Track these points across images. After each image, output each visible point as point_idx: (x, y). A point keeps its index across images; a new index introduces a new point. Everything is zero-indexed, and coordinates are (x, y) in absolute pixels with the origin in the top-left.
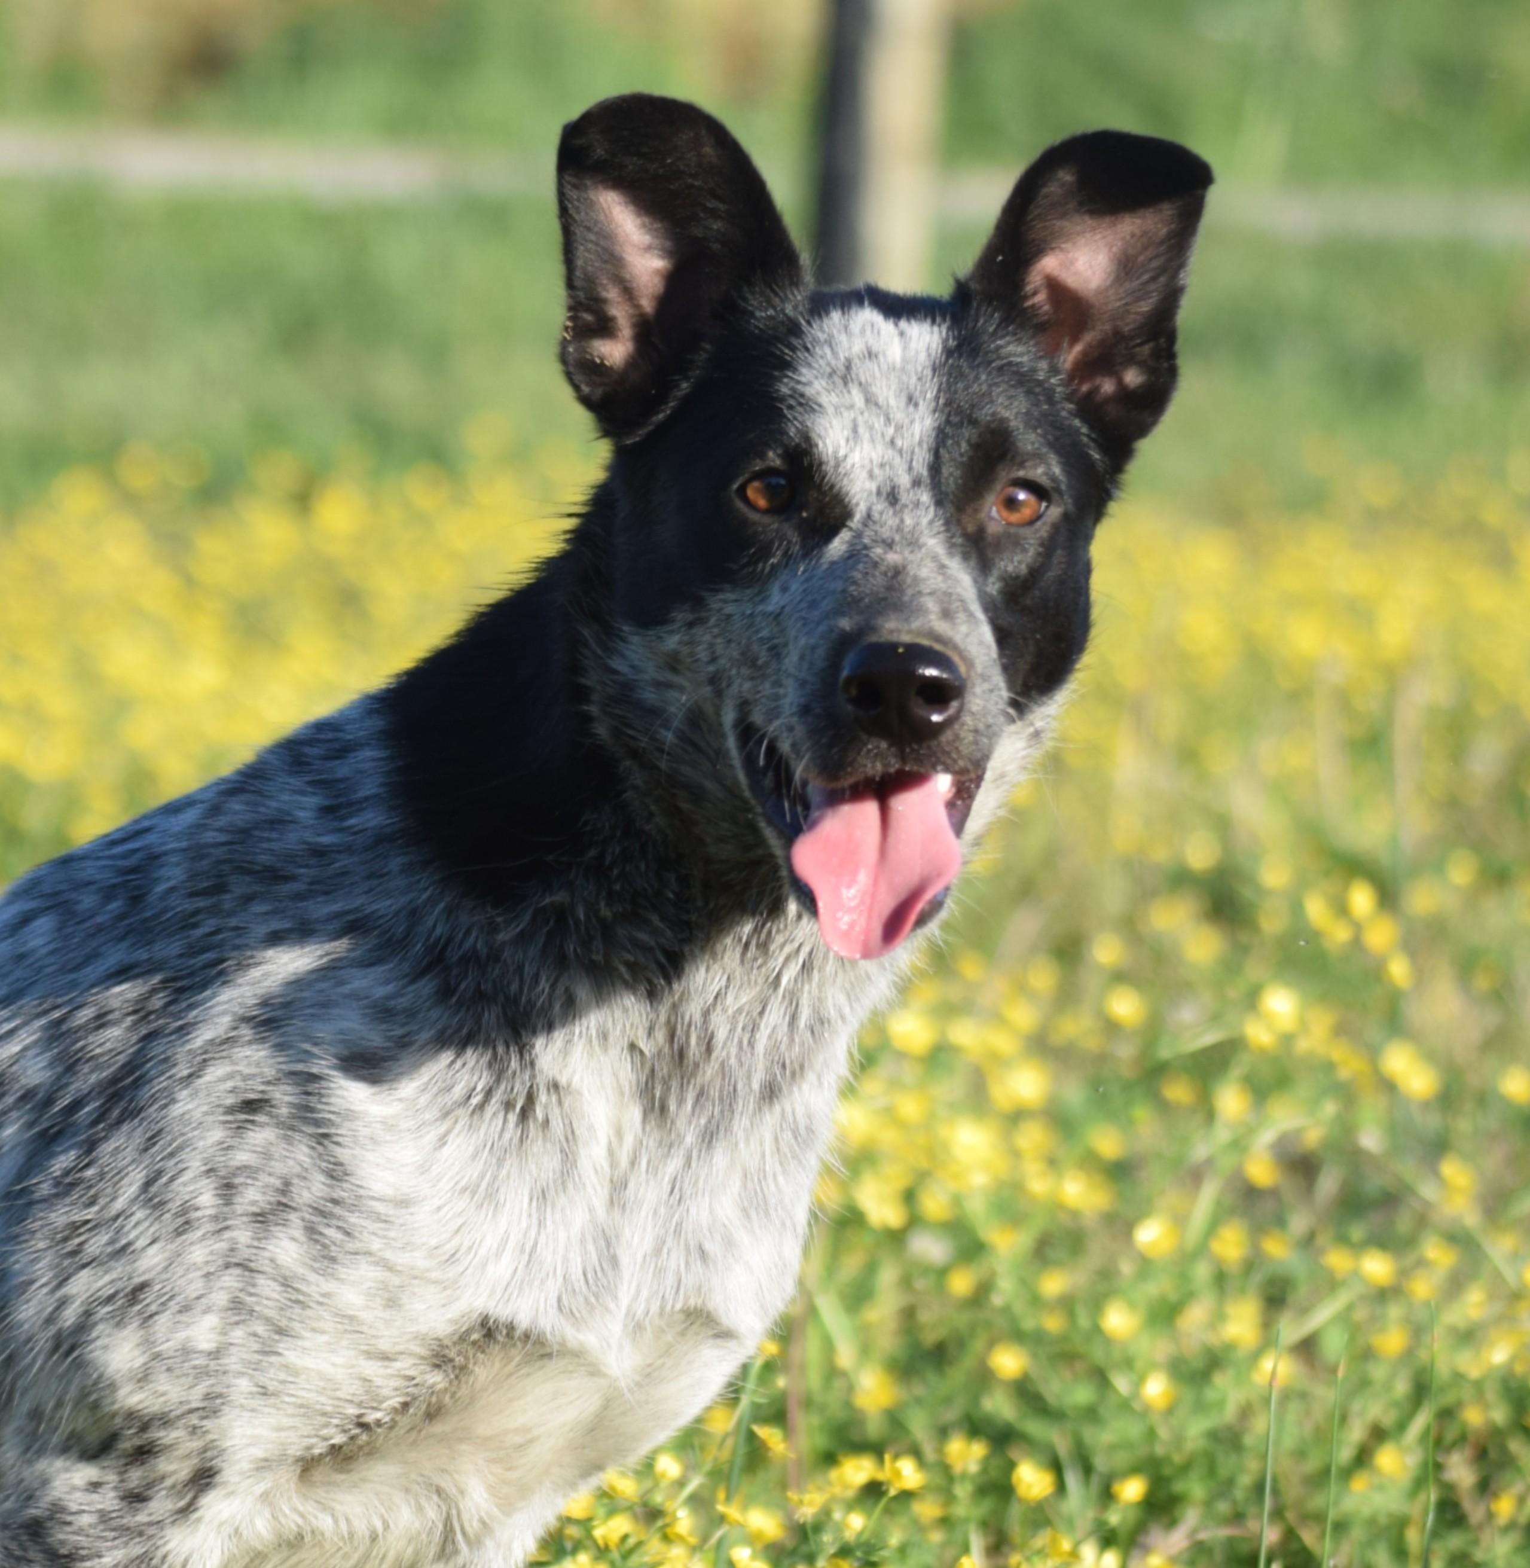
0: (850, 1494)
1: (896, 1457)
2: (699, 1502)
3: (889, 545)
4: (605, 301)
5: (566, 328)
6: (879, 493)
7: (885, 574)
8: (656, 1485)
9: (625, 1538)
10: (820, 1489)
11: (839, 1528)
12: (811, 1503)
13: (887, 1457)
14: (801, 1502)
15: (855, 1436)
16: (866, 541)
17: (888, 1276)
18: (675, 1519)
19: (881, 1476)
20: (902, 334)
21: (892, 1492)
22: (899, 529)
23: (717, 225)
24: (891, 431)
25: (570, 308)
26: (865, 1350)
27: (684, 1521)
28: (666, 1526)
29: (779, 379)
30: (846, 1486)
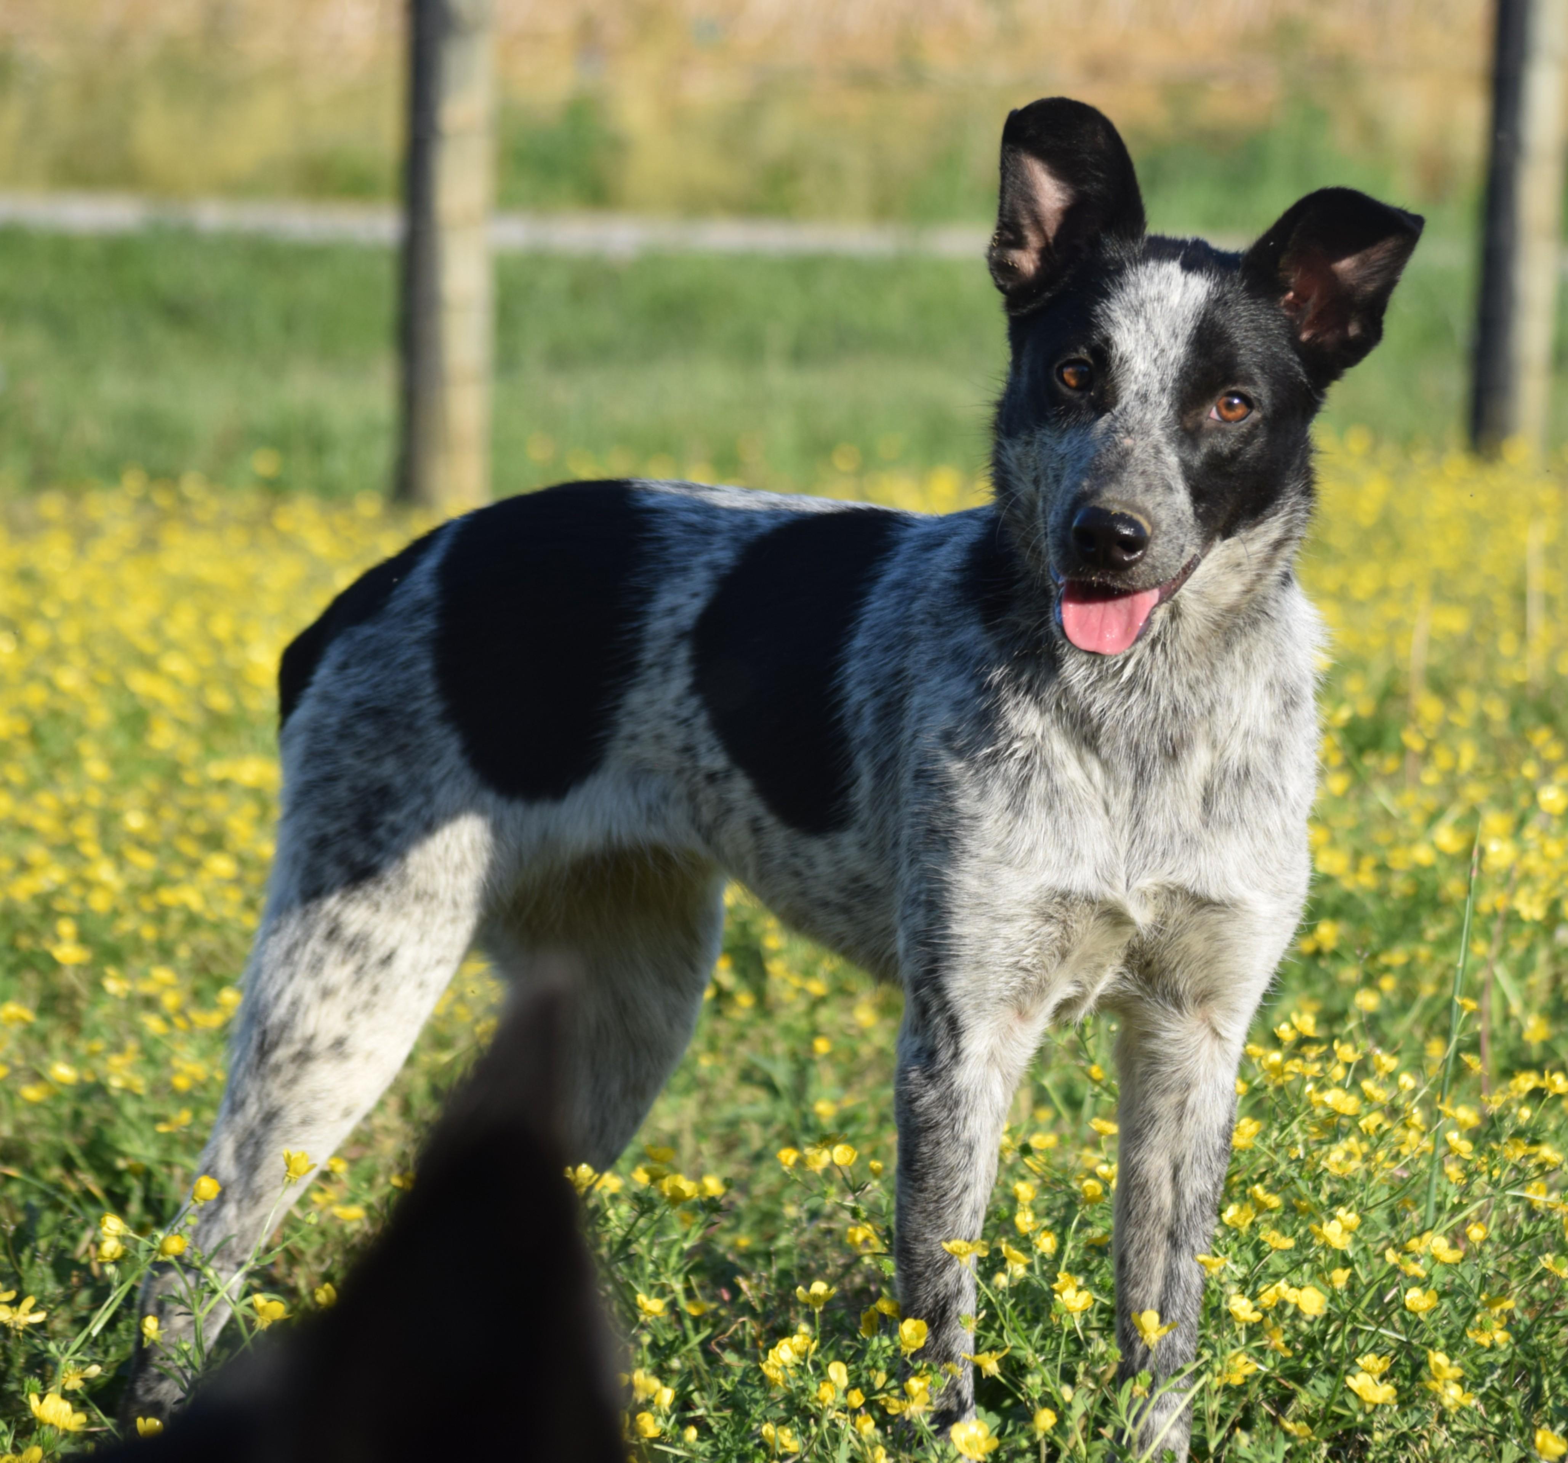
0: (1522, 1096)
1: (1552, 1073)
2: (1425, 1103)
3: (1129, 432)
4: (1022, 226)
5: (994, 240)
6: (1137, 394)
7: (1119, 453)
8: (1400, 1092)
9: (1379, 1126)
10: (1503, 1093)
11: (1516, 1117)
12: (1496, 1102)
13: (1547, 1073)
14: (1490, 1101)
15: (1523, 1058)
16: (1118, 425)
17: (1542, 955)
18: (1412, 1114)
19: (1542, 1085)
20: (1186, 284)
21: (1550, 1095)
22: (1140, 422)
23: (1097, 186)
24: (1156, 353)
25: (998, 228)
26: (1527, 1004)
27: (1417, 1116)
28: (1406, 1118)
29: (1098, 304)
30: (1520, 1092)
